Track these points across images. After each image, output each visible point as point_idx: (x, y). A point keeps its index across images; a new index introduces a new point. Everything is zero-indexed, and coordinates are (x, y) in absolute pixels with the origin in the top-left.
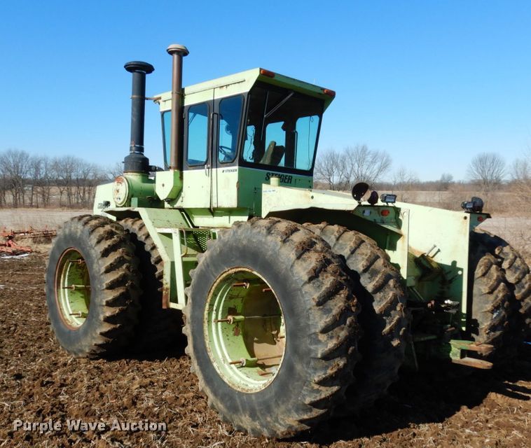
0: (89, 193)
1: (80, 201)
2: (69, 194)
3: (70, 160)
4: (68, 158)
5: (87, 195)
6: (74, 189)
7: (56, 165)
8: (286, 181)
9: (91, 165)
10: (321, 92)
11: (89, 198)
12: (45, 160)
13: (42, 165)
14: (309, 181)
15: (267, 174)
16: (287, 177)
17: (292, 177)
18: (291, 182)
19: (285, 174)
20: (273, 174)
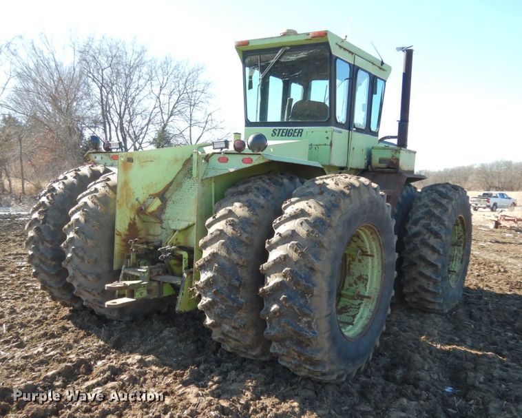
8: (296, 134)
10: (308, 37)
14: (326, 132)
15: (273, 131)
16: (297, 131)
17: (302, 130)
18: (301, 136)
19: (294, 128)
20: (280, 130)
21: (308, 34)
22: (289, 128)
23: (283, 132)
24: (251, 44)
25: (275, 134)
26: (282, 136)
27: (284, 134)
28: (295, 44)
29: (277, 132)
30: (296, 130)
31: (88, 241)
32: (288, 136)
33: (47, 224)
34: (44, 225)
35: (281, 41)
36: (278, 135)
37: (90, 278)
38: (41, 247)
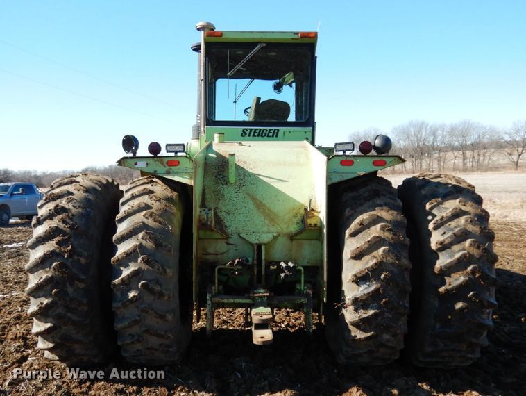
0: (484, 156)
1: (475, 164)
2: (465, 158)
3: (466, 125)
4: (465, 122)
5: (481, 158)
6: (469, 153)
7: (452, 131)
8: (271, 135)
9: (488, 128)
10: (296, 36)
11: (484, 160)
12: (442, 127)
13: (439, 132)
14: (305, 133)
15: (243, 131)
16: (272, 131)
17: (278, 130)
18: (277, 136)
19: (268, 128)
20: (251, 130)
21: (297, 33)
22: (262, 128)
23: (255, 132)
24: (225, 36)
25: (246, 134)
26: (254, 136)
27: (256, 134)
28: (272, 41)
29: (248, 133)
30: (270, 130)
31: (168, 270)
32: (262, 136)
33: (76, 258)
34: (70, 260)
35: (264, 37)
36: (249, 136)
37: (170, 317)
38: (70, 290)
